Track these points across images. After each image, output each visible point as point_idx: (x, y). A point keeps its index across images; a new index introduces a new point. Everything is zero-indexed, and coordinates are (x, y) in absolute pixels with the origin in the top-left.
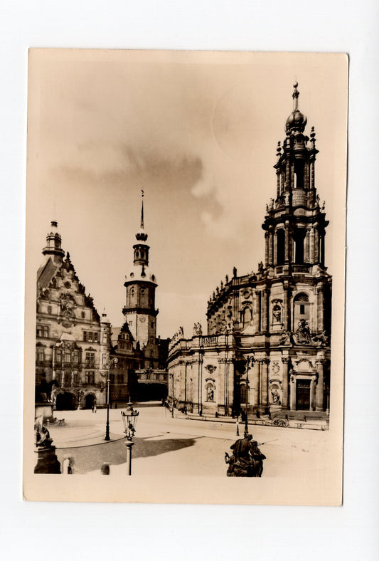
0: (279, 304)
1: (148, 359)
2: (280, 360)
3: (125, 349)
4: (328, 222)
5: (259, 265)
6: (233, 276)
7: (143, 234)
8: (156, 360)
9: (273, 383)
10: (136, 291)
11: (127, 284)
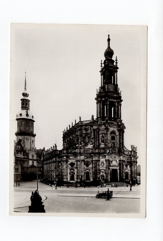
0: (103, 135)
1: (31, 160)
2: (105, 160)
3: (19, 154)
4: (122, 100)
5: (92, 116)
6: (79, 120)
7: (26, 94)
8: (35, 160)
9: (102, 171)
10: (23, 123)
11: (17, 119)
